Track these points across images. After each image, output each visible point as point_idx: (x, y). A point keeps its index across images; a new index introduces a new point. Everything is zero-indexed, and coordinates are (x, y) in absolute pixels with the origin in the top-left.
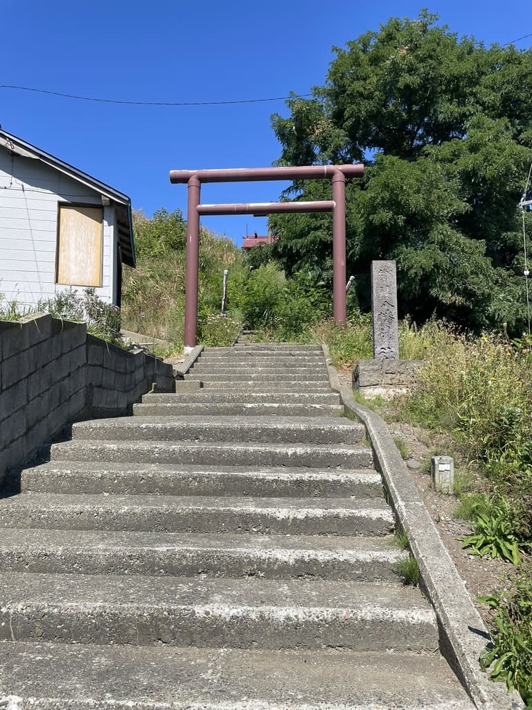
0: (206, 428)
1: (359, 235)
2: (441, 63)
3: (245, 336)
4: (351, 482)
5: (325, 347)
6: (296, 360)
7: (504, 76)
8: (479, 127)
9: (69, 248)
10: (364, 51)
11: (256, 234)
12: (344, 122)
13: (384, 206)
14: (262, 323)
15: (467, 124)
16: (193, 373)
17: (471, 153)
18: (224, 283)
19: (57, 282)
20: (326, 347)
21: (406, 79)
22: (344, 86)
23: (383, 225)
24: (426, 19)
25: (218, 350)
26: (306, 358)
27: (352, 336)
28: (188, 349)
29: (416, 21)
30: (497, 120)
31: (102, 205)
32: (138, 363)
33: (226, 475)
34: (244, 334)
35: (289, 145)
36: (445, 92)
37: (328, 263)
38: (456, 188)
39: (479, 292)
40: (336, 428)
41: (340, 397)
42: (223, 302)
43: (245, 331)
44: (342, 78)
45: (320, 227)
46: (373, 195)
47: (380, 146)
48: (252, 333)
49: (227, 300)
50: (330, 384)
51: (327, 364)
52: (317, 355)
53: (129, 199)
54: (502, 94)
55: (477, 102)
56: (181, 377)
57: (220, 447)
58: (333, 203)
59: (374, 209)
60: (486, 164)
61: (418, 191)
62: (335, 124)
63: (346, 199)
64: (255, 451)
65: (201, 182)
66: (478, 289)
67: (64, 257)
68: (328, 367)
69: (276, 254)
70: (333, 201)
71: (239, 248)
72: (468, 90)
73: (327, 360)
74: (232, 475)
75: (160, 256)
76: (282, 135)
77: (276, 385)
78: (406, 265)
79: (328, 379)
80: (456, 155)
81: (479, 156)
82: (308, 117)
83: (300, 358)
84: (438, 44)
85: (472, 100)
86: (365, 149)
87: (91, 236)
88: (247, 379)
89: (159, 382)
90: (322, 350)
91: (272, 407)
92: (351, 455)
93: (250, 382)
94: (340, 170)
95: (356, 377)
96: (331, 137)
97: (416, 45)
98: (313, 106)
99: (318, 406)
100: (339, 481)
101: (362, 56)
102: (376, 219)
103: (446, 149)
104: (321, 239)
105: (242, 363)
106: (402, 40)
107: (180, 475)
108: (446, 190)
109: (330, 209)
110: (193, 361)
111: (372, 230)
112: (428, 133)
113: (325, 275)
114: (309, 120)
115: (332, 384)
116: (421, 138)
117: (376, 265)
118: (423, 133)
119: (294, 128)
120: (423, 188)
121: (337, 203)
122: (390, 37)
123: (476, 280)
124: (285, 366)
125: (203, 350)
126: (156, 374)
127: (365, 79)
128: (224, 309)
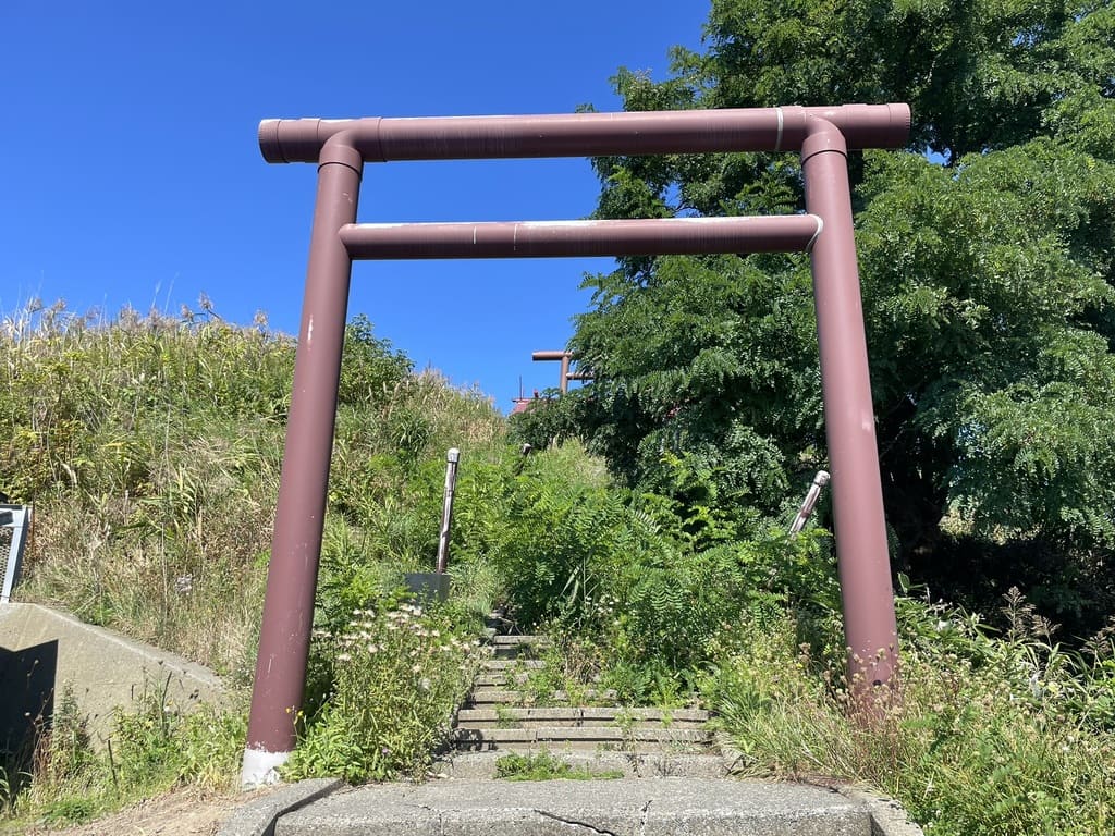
14: (557, 613)
18: (447, 484)
42: (443, 541)
49: (456, 536)
58: (815, 220)
65: (366, 158)
70: (812, 217)
94: (830, 119)
104: (726, 374)
109: (803, 243)
121: (826, 221)
127: (802, 16)
128: (448, 559)
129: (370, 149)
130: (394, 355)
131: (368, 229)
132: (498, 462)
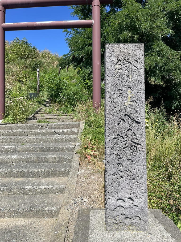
5: (81, 125)
18: (38, 76)
42: (38, 87)
49: (41, 86)
58: (92, 21)
90: (79, 128)
109: (90, 26)
121: (95, 21)
123: (176, 73)
128: (39, 91)
130: (33, 47)
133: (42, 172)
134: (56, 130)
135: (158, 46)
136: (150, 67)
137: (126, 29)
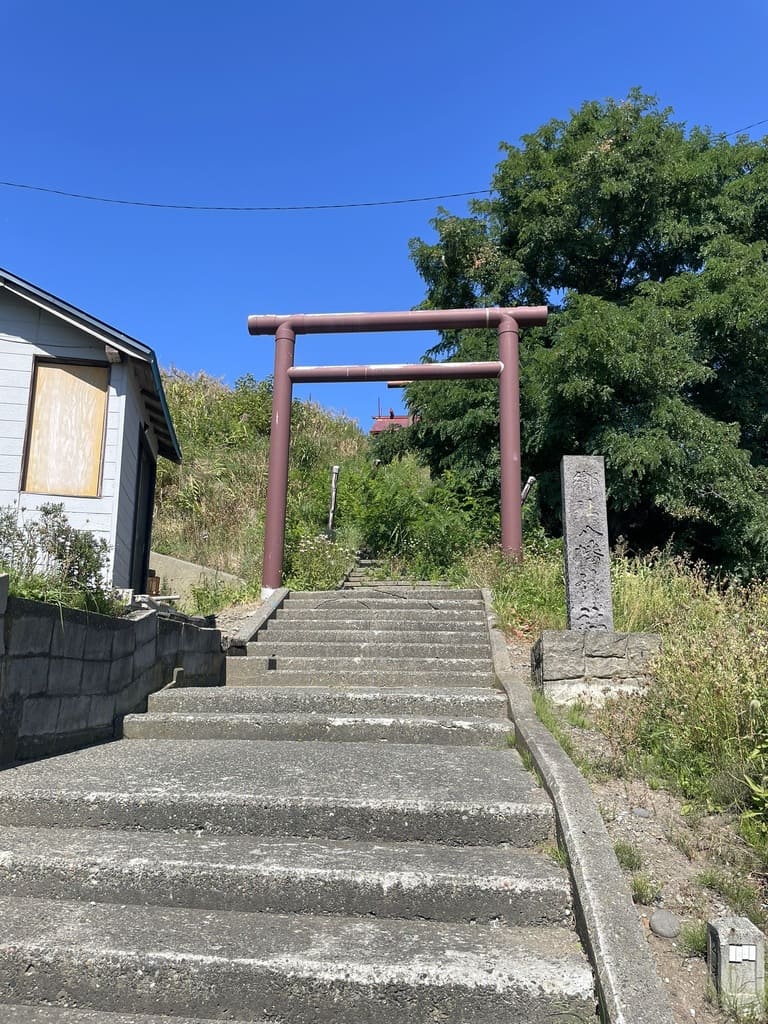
0: (220, 805)
1: (542, 415)
2: (662, 163)
3: (362, 569)
4: (519, 991)
5: (487, 593)
6: (439, 617)
7: (758, 181)
8: (723, 256)
9: (48, 432)
10: (546, 149)
11: (392, 413)
12: (518, 249)
13: (579, 370)
14: (389, 550)
15: (705, 251)
16: (264, 640)
17: (713, 292)
18: (333, 485)
19: (23, 488)
20: (489, 593)
21: (610, 186)
22: (517, 197)
23: (579, 399)
24: (638, 102)
25: (314, 597)
26: (455, 612)
27: (532, 576)
28: (268, 592)
29: (623, 103)
30: (751, 246)
31: (108, 362)
32: (141, 636)
33: (223, 964)
34: (362, 565)
35: (437, 283)
36: (669, 205)
37: (495, 456)
38: (690, 344)
39: (732, 504)
40: (492, 811)
41: (508, 703)
42: (331, 515)
43: (363, 561)
44: (514, 185)
45: (481, 402)
46: (562, 352)
47: (571, 286)
48: (375, 565)
49: (338, 513)
50: (492, 663)
51: (490, 626)
52: (473, 607)
53: (152, 352)
54: (756, 207)
55: (719, 219)
56: (240, 648)
57: (233, 867)
58: (501, 365)
59: (564, 375)
60: (736, 308)
61: (633, 349)
62: (505, 252)
63: (521, 359)
64: (310, 880)
65: (296, 333)
66: (731, 497)
67: (39, 447)
68: (491, 631)
69: (415, 441)
70: (500, 362)
71: (367, 432)
72: (703, 203)
73: (489, 618)
74: (237, 965)
75: (240, 445)
76: (427, 269)
77: (401, 664)
78: (619, 458)
79: (490, 654)
80: (688, 297)
81: (725, 298)
82: (463, 243)
83: (445, 612)
84: (658, 136)
85: (711, 216)
86: (549, 290)
87: (88, 413)
88: (352, 653)
89: (191, 665)
90: (482, 598)
91: (380, 725)
92: (523, 893)
93: (356, 659)
94: (511, 315)
95: (538, 661)
96: (498, 271)
97: (625, 137)
98: (472, 227)
99: (465, 725)
100: (491, 989)
101: (544, 155)
102: (567, 389)
103: (673, 287)
104: (483, 421)
105: (348, 622)
106: (602, 132)
107: (116, 960)
108: (675, 348)
109: (495, 374)
110: (266, 617)
111: (562, 407)
112: (642, 266)
113: (490, 473)
114: (466, 247)
115: (497, 666)
116: (632, 274)
117: (570, 463)
118: (635, 267)
119: (443, 258)
120: (641, 344)
121: (506, 364)
122: (585, 128)
123: (727, 484)
124: (420, 627)
125: (287, 597)
126: (184, 652)
127: (548, 187)
128: (333, 525)
129: (299, 329)
131: (300, 369)
132: (361, 474)
133: (441, 648)
134: (433, 602)
135: (669, 412)
136: (647, 467)
137: (580, 372)
